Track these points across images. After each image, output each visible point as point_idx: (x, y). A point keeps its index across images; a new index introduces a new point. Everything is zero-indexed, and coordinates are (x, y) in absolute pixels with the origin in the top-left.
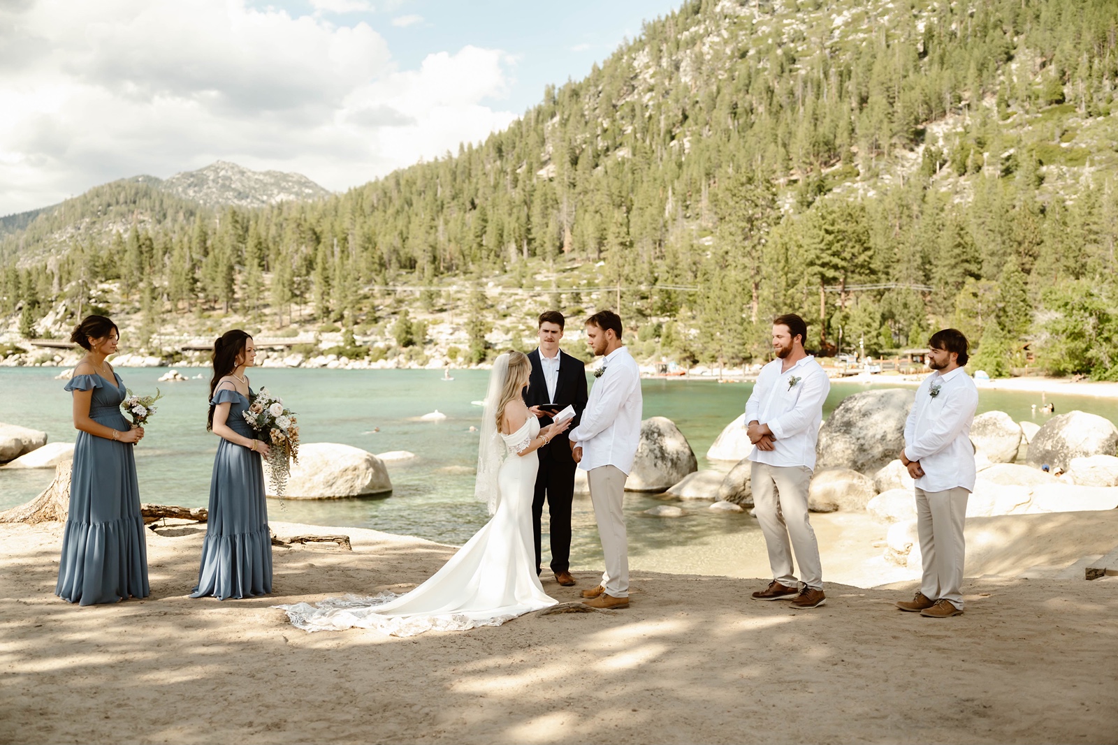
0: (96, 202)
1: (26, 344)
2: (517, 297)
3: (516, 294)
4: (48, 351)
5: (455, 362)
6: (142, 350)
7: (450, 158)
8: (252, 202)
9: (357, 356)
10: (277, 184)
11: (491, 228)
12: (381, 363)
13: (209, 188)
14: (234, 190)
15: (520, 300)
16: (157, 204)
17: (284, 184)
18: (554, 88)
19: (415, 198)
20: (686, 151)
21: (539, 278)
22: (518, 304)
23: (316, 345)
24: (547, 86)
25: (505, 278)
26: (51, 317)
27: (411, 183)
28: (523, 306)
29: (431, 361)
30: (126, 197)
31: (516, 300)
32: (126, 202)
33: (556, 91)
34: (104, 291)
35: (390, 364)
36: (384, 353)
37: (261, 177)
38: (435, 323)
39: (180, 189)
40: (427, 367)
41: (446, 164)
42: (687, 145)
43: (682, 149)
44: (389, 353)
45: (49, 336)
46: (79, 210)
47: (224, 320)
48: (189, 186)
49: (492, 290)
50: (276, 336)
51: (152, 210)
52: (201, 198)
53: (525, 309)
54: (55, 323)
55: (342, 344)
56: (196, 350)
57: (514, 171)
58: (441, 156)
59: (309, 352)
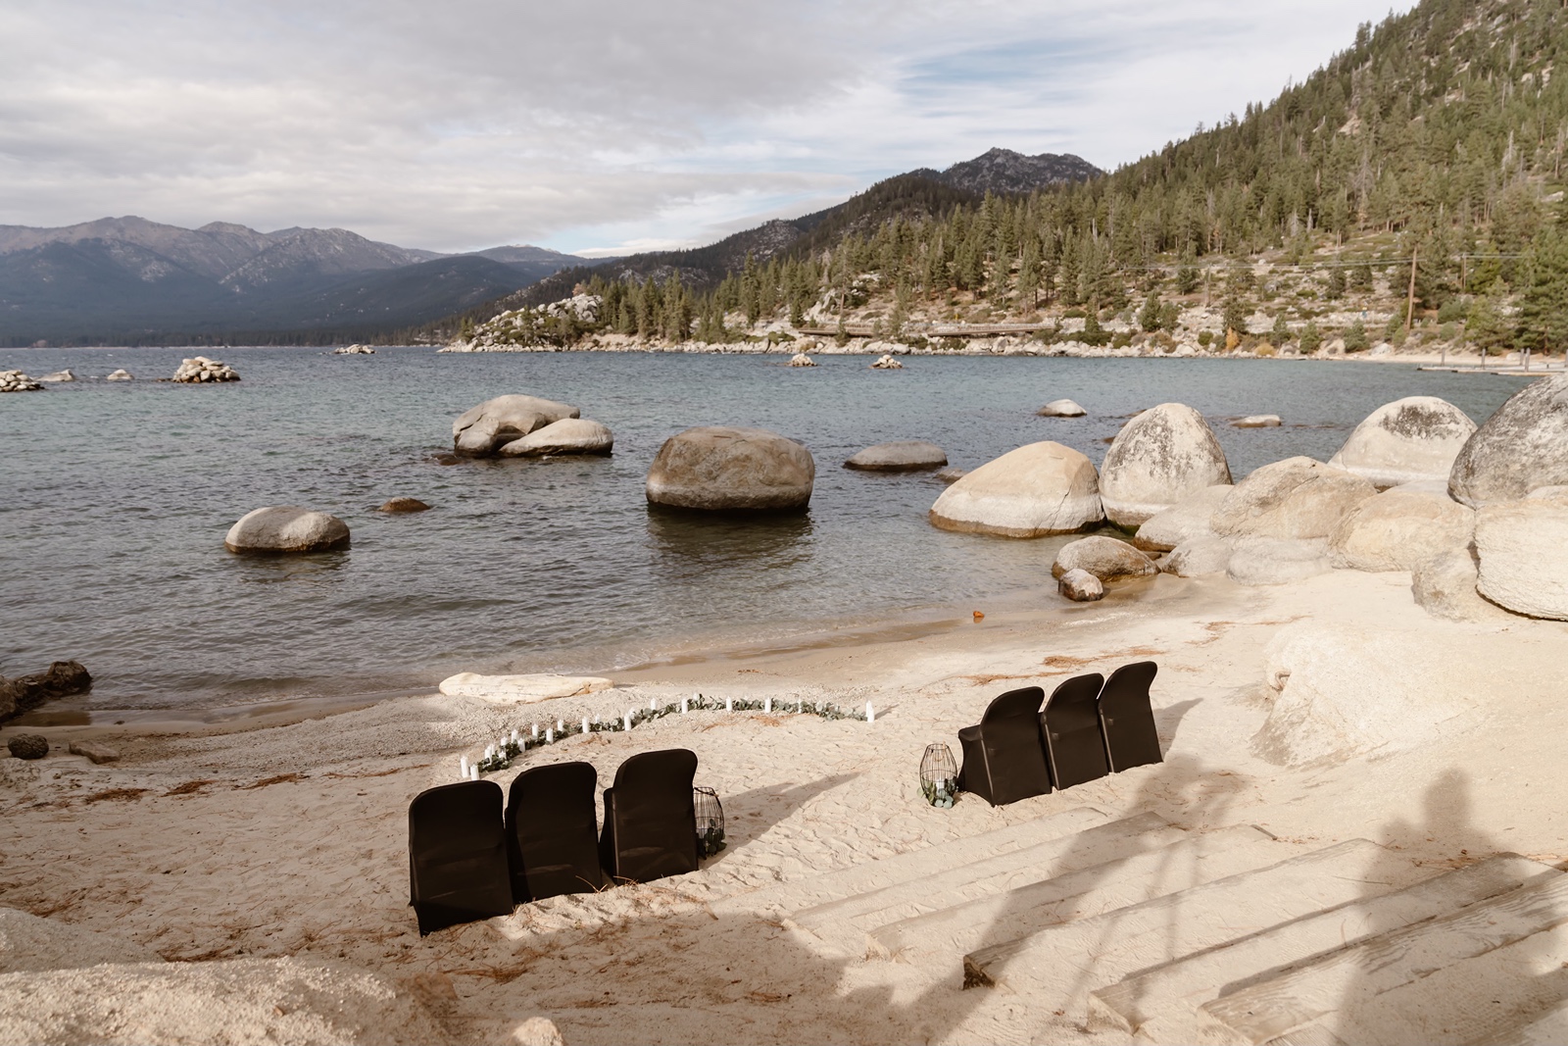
0: (877, 197)
1: (795, 333)
2: (1290, 275)
3: (1291, 272)
4: (812, 338)
5: (1206, 349)
6: (892, 338)
7: (1235, 123)
8: (1024, 188)
9: (1098, 341)
10: (1050, 168)
11: (1270, 199)
12: (1124, 350)
13: (983, 176)
14: (1008, 177)
15: (1294, 279)
16: (931, 196)
17: (1057, 167)
18: (1369, 25)
19: (1189, 171)
20: (1545, 85)
21: (1321, 252)
22: (1291, 282)
23: (1057, 331)
24: (1361, 24)
25: (1281, 253)
26: (818, 307)
27: (1185, 156)
28: (1297, 284)
29: (1179, 347)
30: (903, 190)
31: (1289, 279)
32: (903, 196)
33: (1372, 30)
34: (864, 281)
35: (1134, 351)
36: (1125, 340)
37: (1035, 162)
38: (1189, 306)
39: (956, 180)
40: (1175, 354)
41: (1227, 130)
42: (1546, 78)
43: (1538, 83)
44: (1133, 338)
45: (814, 324)
46: (862, 206)
47: (972, 307)
48: (965, 175)
49: (1261, 268)
50: (1021, 322)
51: (926, 201)
52: (975, 188)
53: (1299, 289)
54: (821, 312)
55: (1083, 330)
56: (942, 336)
57: (1310, 131)
58: (1224, 120)
59: (1049, 336)
